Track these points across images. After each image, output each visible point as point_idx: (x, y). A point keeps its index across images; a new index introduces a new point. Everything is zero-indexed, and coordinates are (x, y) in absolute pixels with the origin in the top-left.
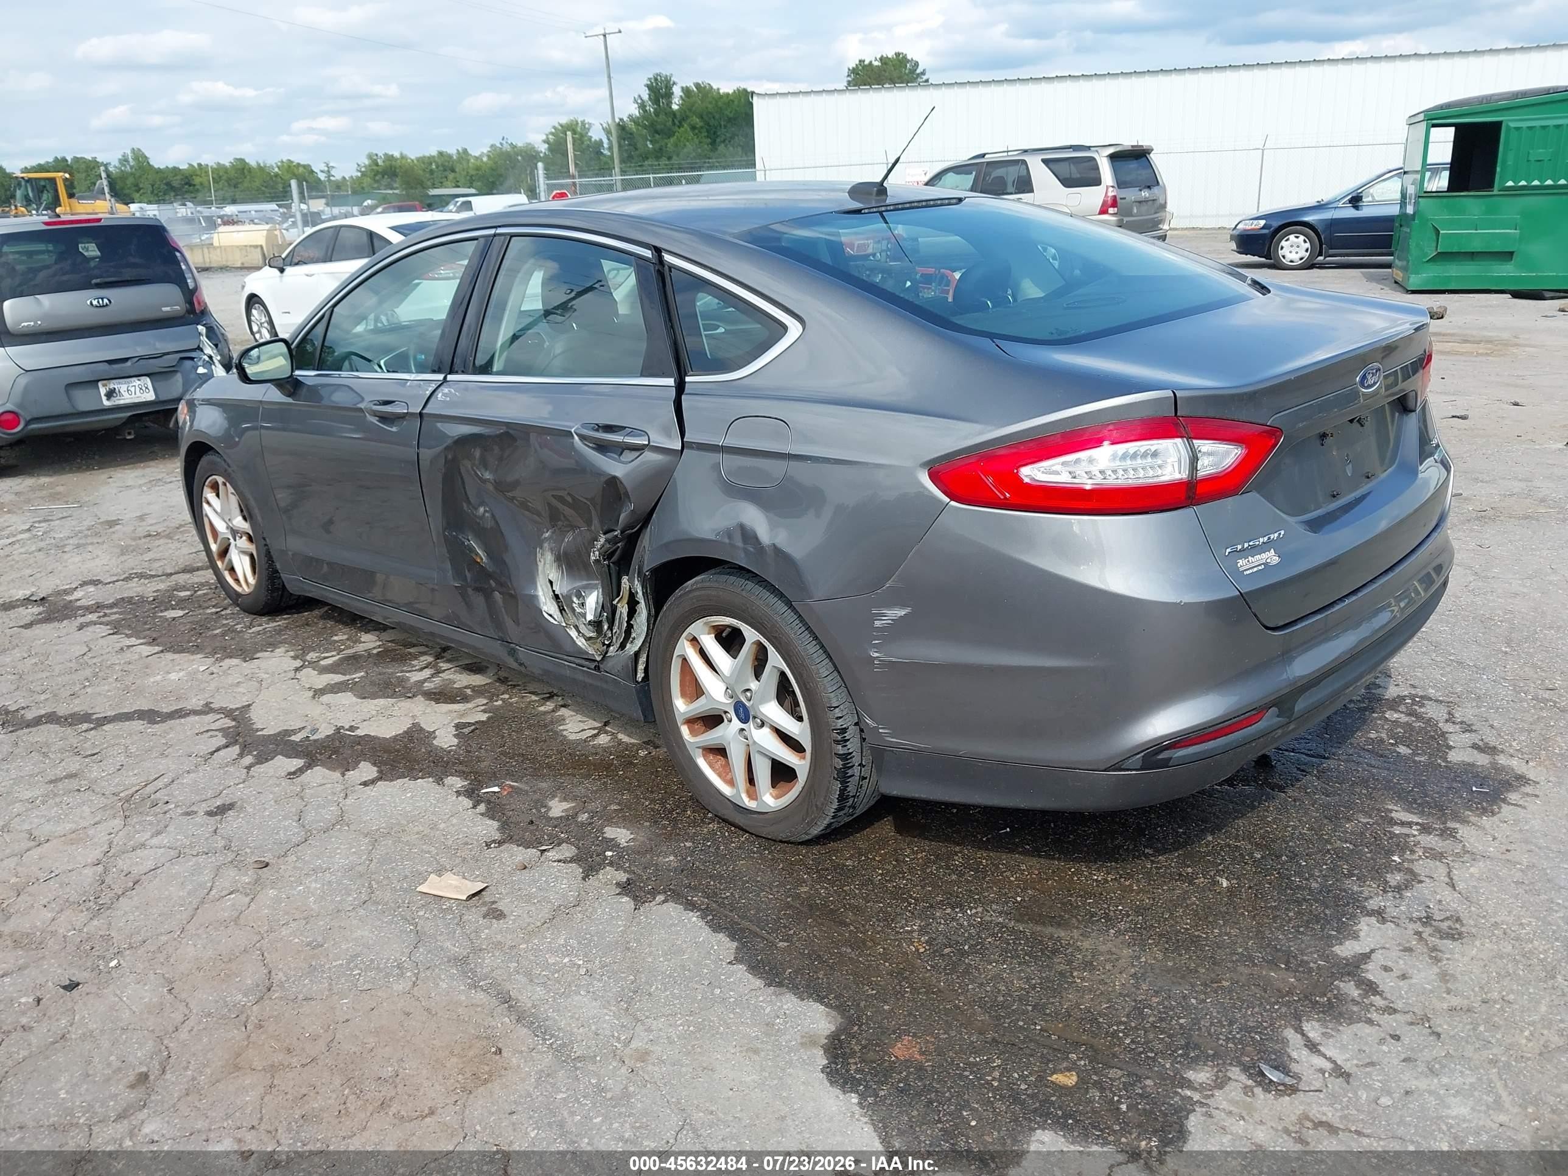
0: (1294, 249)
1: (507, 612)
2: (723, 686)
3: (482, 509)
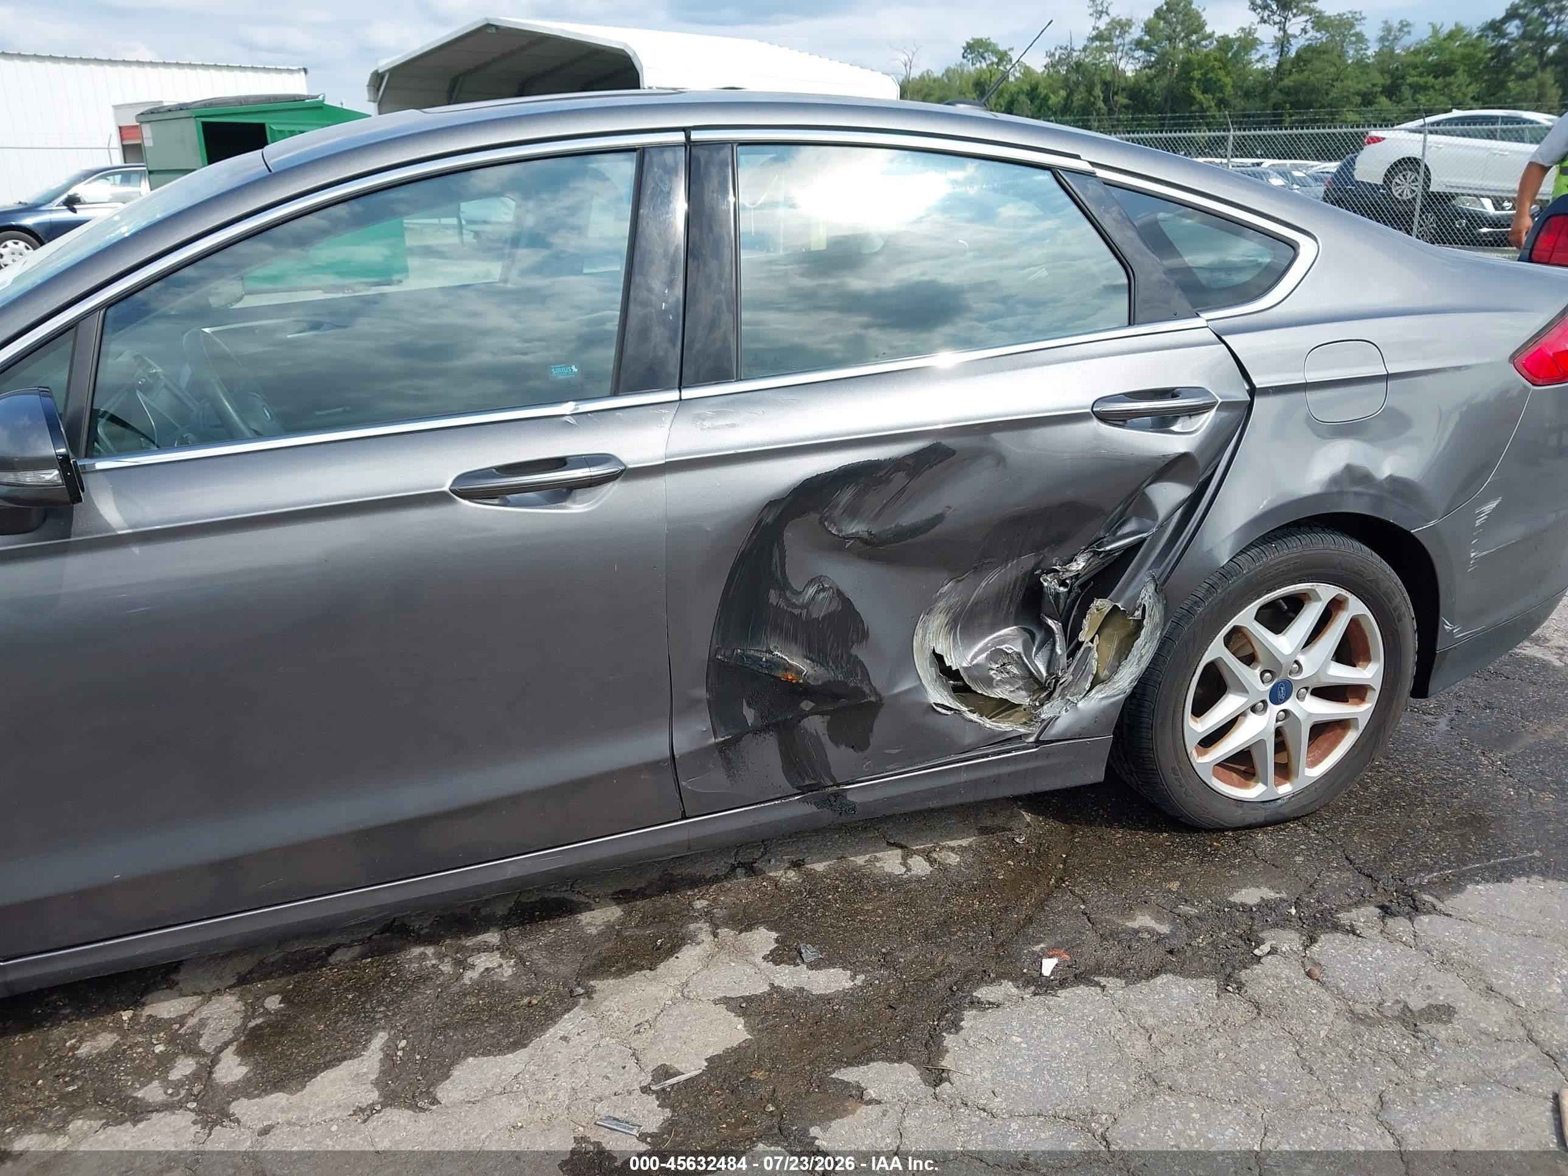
0: (17, 257)
1: (836, 742)
2: (1258, 671)
3: (811, 591)
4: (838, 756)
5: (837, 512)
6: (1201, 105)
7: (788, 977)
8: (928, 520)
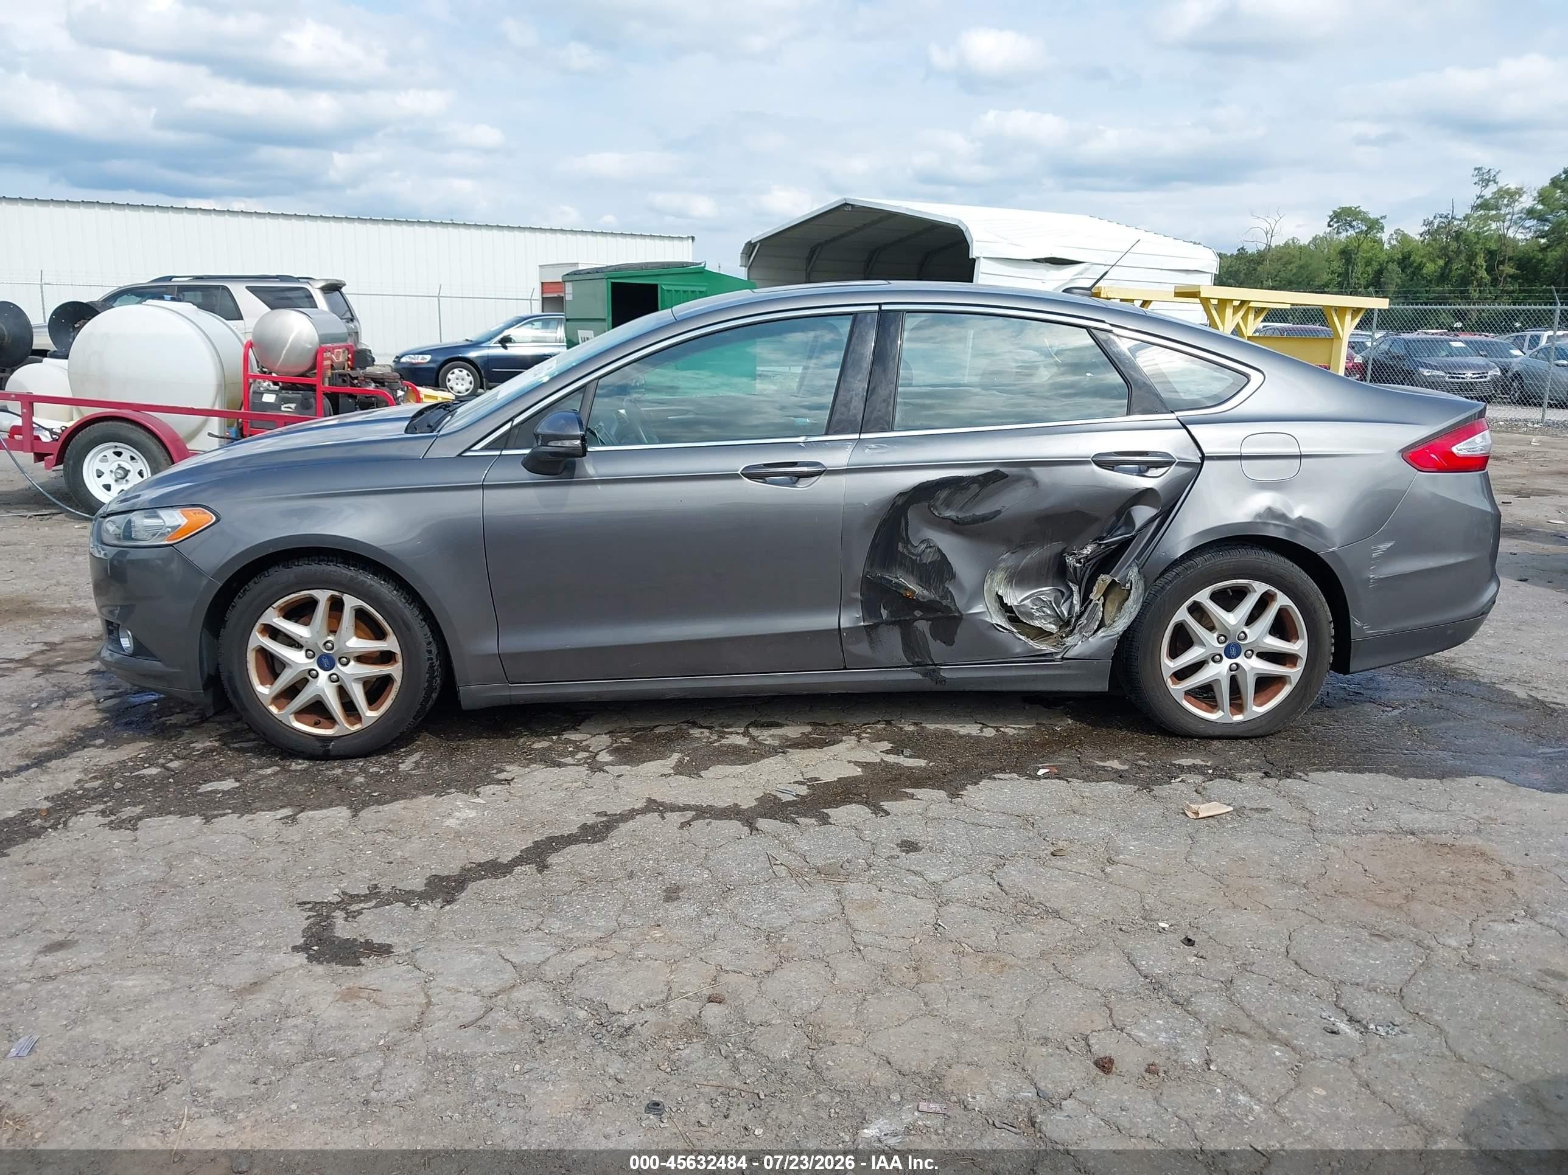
0: (460, 382)
1: (935, 636)
2: (1215, 635)
3: (923, 546)
4: (936, 648)
5: (938, 503)
7: (891, 759)
8: (991, 513)
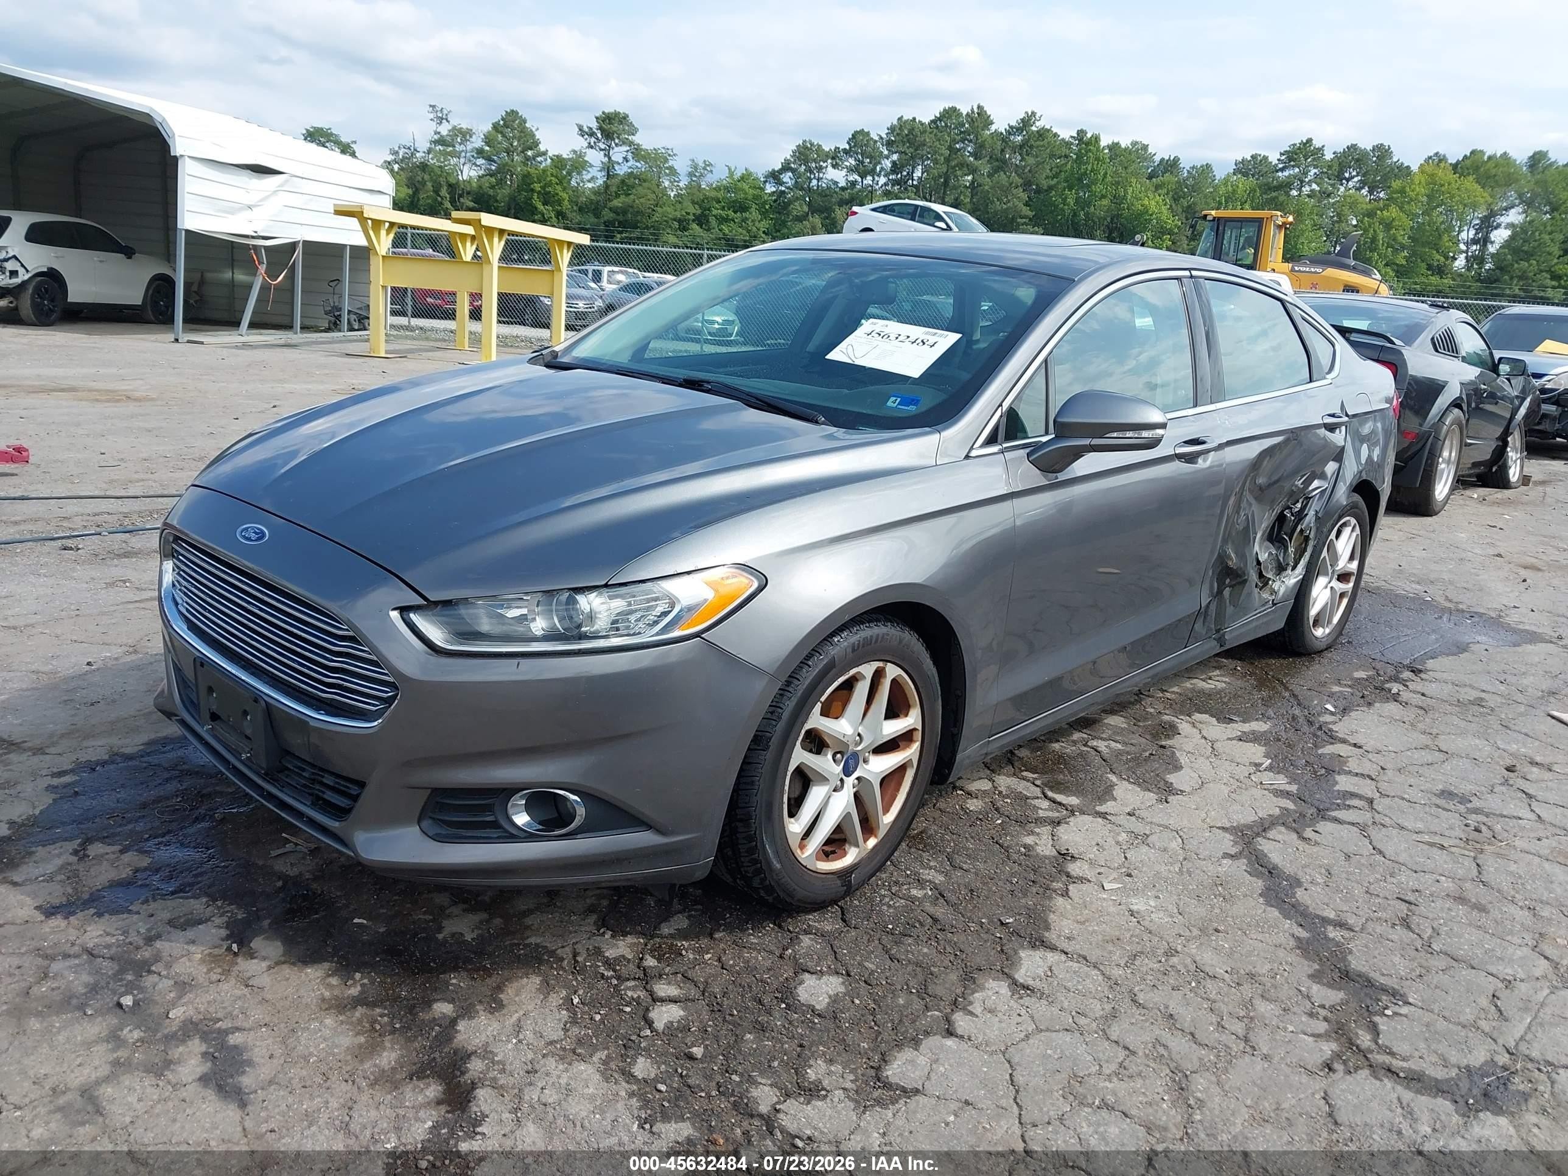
1: (1230, 603)
3: (1243, 515)
4: (1229, 612)
6: (543, 215)
8: (1279, 477)
